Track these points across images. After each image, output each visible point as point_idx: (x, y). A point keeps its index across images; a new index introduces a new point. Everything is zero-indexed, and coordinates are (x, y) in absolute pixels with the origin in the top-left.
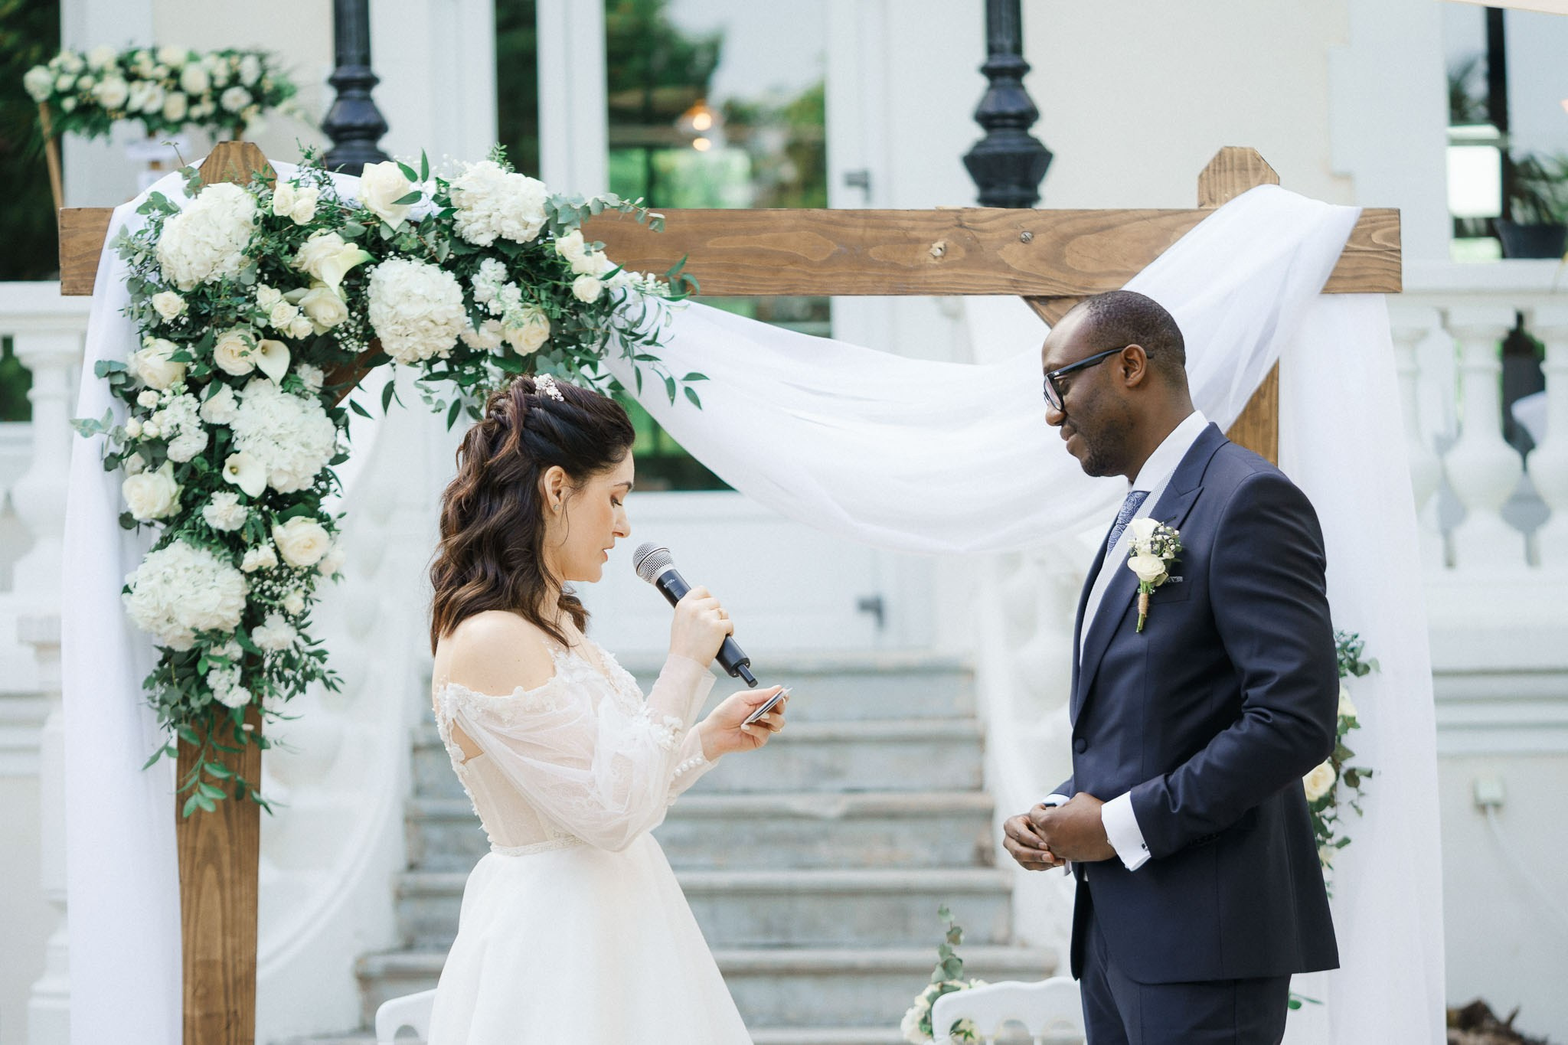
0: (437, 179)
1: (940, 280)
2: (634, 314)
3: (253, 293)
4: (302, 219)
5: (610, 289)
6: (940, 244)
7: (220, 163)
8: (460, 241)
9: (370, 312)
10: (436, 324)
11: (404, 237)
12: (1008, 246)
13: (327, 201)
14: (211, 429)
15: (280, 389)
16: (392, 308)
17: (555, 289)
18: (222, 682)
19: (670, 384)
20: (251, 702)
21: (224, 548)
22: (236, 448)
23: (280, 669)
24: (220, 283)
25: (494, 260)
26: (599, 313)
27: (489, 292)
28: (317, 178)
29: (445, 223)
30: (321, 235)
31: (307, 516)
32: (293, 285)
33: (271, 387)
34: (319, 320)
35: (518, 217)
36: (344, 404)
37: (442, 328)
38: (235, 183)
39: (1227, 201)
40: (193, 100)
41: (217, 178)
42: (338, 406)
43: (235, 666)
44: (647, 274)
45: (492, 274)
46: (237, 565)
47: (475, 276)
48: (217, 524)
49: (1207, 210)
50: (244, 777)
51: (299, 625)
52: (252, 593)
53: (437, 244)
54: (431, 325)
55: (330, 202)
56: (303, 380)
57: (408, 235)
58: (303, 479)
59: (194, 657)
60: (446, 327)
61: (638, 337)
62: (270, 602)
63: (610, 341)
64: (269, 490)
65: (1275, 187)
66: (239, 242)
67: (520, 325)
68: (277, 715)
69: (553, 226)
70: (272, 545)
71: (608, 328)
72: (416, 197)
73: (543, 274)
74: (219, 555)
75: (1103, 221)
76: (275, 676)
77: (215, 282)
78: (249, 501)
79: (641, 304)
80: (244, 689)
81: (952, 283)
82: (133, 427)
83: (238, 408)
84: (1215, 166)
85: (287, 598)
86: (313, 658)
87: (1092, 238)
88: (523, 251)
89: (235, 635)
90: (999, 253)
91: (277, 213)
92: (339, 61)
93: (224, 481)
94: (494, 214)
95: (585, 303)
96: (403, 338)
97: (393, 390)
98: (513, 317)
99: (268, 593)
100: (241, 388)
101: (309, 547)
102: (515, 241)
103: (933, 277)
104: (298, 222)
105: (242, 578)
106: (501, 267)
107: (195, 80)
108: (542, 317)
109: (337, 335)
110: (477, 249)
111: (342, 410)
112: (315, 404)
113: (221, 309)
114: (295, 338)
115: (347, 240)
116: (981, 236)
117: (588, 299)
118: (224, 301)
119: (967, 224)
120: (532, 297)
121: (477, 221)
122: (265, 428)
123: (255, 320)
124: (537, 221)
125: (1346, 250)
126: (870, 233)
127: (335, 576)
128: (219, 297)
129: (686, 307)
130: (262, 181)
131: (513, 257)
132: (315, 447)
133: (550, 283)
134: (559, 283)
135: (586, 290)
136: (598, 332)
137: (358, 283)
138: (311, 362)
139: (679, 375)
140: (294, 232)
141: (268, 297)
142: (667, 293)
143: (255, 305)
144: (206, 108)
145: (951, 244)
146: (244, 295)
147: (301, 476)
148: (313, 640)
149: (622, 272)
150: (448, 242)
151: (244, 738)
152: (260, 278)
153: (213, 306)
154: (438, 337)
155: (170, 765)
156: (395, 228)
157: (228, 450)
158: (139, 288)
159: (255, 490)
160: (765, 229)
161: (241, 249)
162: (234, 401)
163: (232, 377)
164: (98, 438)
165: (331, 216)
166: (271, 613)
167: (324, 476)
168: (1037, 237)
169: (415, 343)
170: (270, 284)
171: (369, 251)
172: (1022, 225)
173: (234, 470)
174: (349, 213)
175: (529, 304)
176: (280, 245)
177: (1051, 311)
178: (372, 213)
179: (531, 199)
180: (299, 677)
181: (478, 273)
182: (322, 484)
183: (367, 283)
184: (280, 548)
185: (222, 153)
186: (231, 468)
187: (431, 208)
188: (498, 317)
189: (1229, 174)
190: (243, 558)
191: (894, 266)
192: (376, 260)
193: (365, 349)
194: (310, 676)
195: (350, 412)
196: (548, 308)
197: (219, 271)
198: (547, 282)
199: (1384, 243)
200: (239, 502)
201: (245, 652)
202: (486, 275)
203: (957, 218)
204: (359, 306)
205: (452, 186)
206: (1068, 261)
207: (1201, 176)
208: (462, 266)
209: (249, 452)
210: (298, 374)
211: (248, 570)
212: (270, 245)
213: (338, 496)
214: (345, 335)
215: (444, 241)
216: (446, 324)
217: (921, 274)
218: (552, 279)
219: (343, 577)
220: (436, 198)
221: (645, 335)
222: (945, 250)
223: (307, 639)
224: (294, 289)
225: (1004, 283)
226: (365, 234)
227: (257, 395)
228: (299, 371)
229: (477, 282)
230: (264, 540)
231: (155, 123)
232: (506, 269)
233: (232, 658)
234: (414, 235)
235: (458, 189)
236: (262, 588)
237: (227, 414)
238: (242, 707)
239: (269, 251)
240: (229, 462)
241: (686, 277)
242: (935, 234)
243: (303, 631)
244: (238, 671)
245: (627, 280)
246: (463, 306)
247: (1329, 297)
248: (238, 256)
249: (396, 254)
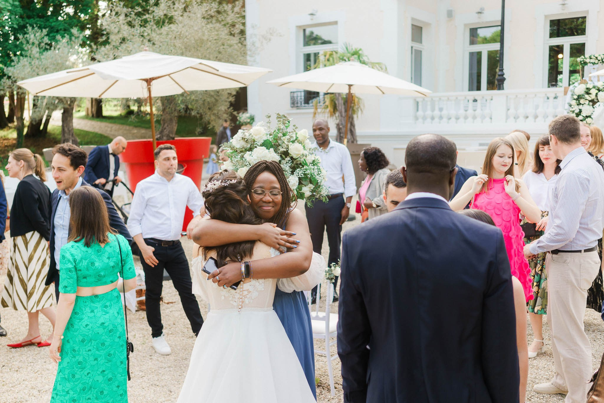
3: (585, 95)
9: (598, 97)
15: (587, 105)
16: (601, 97)
30: (593, 89)
31: (590, 118)
32: (589, 94)
34: (592, 98)
55: (594, 86)
58: (590, 114)
64: (586, 115)
78: (583, 117)
83: (583, 107)
112: (591, 107)
114: (589, 100)
118: (581, 96)
122: (586, 109)
123: (585, 98)
132: (591, 111)
138: (591, 102)
140: (590, 89)
156: (601, 88)
157: (581, 111)
163: (582, 104)
171: (598, 91)
183: (598, 94)
193: (597, 101)
195: (595, 107)
209: (584, 111)
212: (587, 91)
213: (593, 116)
214: (595, 99)
231: (594, 64)
248: (583, 92)
249: (601, 91)
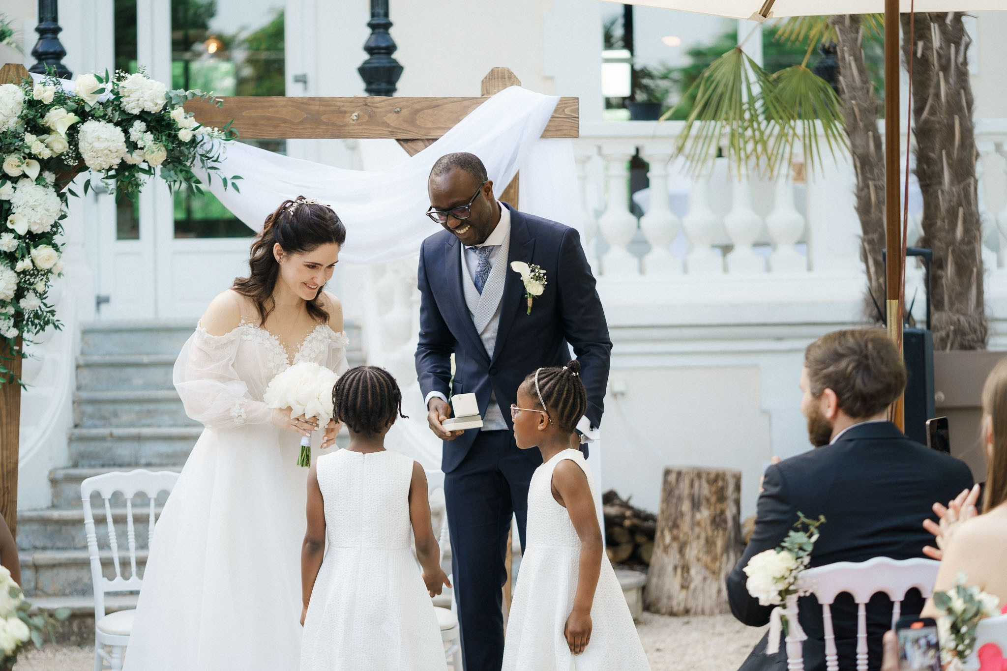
0: (113, 82)
1: (356, 131)
2: (207, 147)
3: (23, 137)
4: (47, 101)
5: (196, 135)
6: (356, 114)
7: (6, 74)
8: (123, 112)
9: (79, 146)
10: (112, 152)
11: (96, 110)
12: (389, 115)
13: (58, 92)
14: (1, 202)
15: (35, 183)
16: (91, 144)
17: (169, 135)
18: (5, 325)
19: (225, 181)
20: (19, 334)
21: (7, 260)
22: (13, 211)
23: (33, 319)
24: (7, 132)
25: (140, 121)
26: (191, 147)
27: (137, 137)
28: (53, 81)
29: (116, 102)
30: (56, 109)
31: (47, 245)
32: (41, 133)
33: (31, 181)
34: (54, 150)
35: (152, 100)
36: (65, 190)
37: (114, 154)
38: (14, 84)
39: (495, 93)
41: (4, 82)
42: (62, 191)
43: (11, 318)
44: (214, 128)
45: (139, 128)
46: (13, 268)
47: (131, 129)
48: (3, 248)
49: (486, 98)
50: (13, 372)
51: (42, 298)
52: (20, 282)
53: (112, 113)
54: (109, 153)
55: (60, 93)
56: (46, 179)
57: (99, 109)
58: (46, 226)
60: (116, 153)
61: (209, 158)
62: (29, 287)
63: (196, 160)
64: (29, 232)
65: (519, 87)
66: (16, 112)
67: (153, 152)
68: (31, 342)
69: (169, 104)
70: (30, 258)
71: (195, 154)
72: (102, 91)
73: (163, 128)
74: (4, 264)
75: (435, 103)
76: (30, 323)
77: (4, 131)
78: (19, 237)
79: (211, 142)
80: (15, 329)
81: (361, 133)
83: (14, 192)
84: (489, 77)
85: (37, 284)
86: (48, 314)
87: (430, 111)
88: (154, 117)
89: (11, 303)
90: (384, 118)
91: (35, 98)
93: (7, 227)
94: (141, 99)
95: (184, 142)
96: (96, 159)
97: (90, 184)
98: (150, 148)
99: (28, 282)
100: (16, 183)
101: (49, 260)
102: (150, 112)
103: (352, 129)
104: (46, 103)
105: (15, 275)
106: (144, 124)
108: (163, 149)
109: (63, 157)
110: (132, 116)
111: (64, 194)
112: (52, 190)
113: (7, 144)
114: (43, 158)
115: (69, 111)
116: (376, 110)
117: (186, 140)
118: (8, 141)
119: (369, 104)
120: (158, 139)
121: (132, 102)
122: (27, 202)
123: (24, 150)
124: (161, 102)
125: (553, 117)
126: (322, 108)
127: (59, 275)
128: (6, 138)
129: (233, 144)
130: (27, 83)
131: (149, 119)
132: (52, 211)
133: (167, 132)
134: (172, 132)
135: (185, 136)
136: (190, 156)
137: (73, 132)
138: (50, 170)
139: (229, 177)
140: (43, 108)
141: (30, 139)
142: (224, 137)
143: (24, 143)
145: (361, 114)
146: (18, 138)
147: (45, 225)
148: (48, 306)
149: (202, 127)
150: (118, 113)
151: (14, 353)
152: (26, 130)
153: (3, 143)
154: (113, 158)
156: (92, 106)
157: (9, 213)
159: (22, 231)
160: (271, 106)
161: (17, 115)
162: (13, 189)
163: (12, 177)
165: (60, 100)
166: (28, 292)
167: (55, 225)
168: (403, 111)
169: (101, 161)
170: (31, 132)
171: (79, 116)
172: (396, 104)
173: (12, 222)
174: (69, 98)
175: (157, 142)
176: (36, 114)
177: (409, 146)
178: (81, 98)
179: (158, 92)
180: (42, 323)
181: (132, 127)
182: (55, 229)
183: (78, 132)
184: (34, 260)
185: (7, 69)
186: (11, 221)
187: (108, 96)
188: (142, 149)
189: (496, 80)
190: (16, 265)
191: (334, 124)
192: (82, 121)
193: (76, 164)
194: (47, 323)
195: (68, 194)
196: (166, 144)
197: (6, 126)
198: (165, 132)
199: (571, 114)
200: (15, 238)
201: (15, 311)
202: (136, 128)
203: (365, 101)
204: (74, 143)
205: (120, 86)
206: (418, 122)
207: (483, 81)
208: (125, 124)
209: (19, 213)
210: (43, 176)
211: (18, 271)
212: (31, 114)
213: (62, 235)
214: (67, 157)
215: (116, 112)
216: (116, 152)
217: (347, 128)
218: (168, 131)
219: (63, 275)
220: (112, 91)
221: (213, 157)
222: (358, 116)
223: (45, 305)
224: (42, 135)
225: (387, 133)
226: (78, 108)
227: (23, 186)
228: (44, 175)
229: (132, 132)
230: (27, 256)
232: (146, 125)
233: (10, 314)
234: (102, 109)
235: (123, 87)
236: (25, 279)
237: (9, 195)
238: (14, 337)
239: (31, 117)
240: (10, 218)
241: (233, 130)
242: (354, 109)
243: (44, 301)
244: (12, 320)
245: (204, 131)
246: (124, 143)
247: (544, 140)
248: (16, 119)
249: (92, 118)
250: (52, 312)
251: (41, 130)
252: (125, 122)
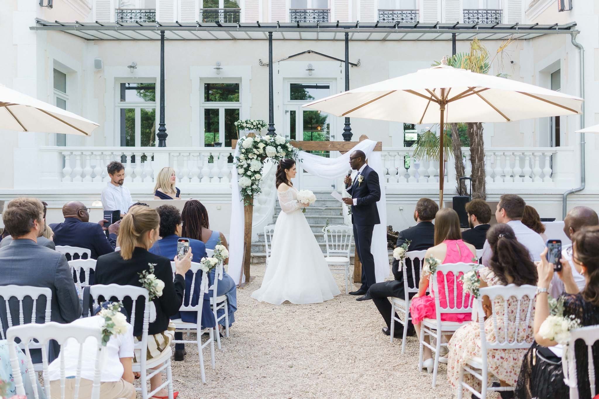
1: (330, 149)
2: (295, 152)
4: (258, 141)
7: (250, 135)
8: (276, 144)
11: (269, 143)
12: (338, 145)
14: (248, 164)
18: (249, 192)
19: (299, 160)
22: (250, 166)
25: (280, 146)
26: (291, 152)
27: (279, 150)
28: (260, 136)
29: (274, 142)
30: (260, 143)
33: (255, 159)
36: (263, 161)
38: (251, 137)
40: (254, 126)
41: (249, 137)
43: (250, 190)
44: (297, 148)
47: (277, 148)
48: (248, 174)
50: (251, 202)
53: (273, 144)
54: (273, 153)
55: (261, 139)
56: (258, 159)
59: (246, 189)
62: (254, 183)
64: (254, 171)
65: (368, 139)
66: (251, 144)
68: (255, 195)
69: (286, 143)
70: (254, 177)
71: (292, 154)
72: (270, 139)
73: (285, 148)
74: (249, 178)
76: (255, 191)
78: (252, 172)
80: (251, 193)
82: (239, 164)
84: (361, 137)
85: (256, 183)
87: (347, 145)
89: (250, 186)
91: (256, 141)
92: (270, 122)
93: (249, 170)
96: (270, 154)
97: (268, 160)
98: (282, 152)
101: (259, 177)
102: (282, 144)
107: (255, 124)
108: (285, 152)
110: (278, 145)
113: (249, 151)
115: (263, 144)
119: (333, 143)
120: (284, 150)
121: (278, 142)
123: (253, 152)
124: (284, 142)
125: (376, 146)
126: (322, 144)
128: (249, 149)
129: (301, 151)
130: (254, 137)
131: (282, 146)
134: (287, 149)
135: (290, 150)
137: (265, 148)
139: (300, 159)
140: (257, 143)
141: (255, 150)
142: (299, 150)
144: (256, 127)
146: (252, 149)
151: (251, 198)
152: (254, 148)
155: (243, 201)
158: (240, 149)
162: (250, 161)
164: (235, 165)
165: (262, 141)
167: (261, 169)
168: (341, 144)
177: (342, 152)
180: (257, 191)
187: (272, 140)
188: (280, 152)
191: (325, 147)
195: (264, 163)
197: (249, 147)
199: (380, 146)
201: (251, 188)
202: (279, 148)
204: (265, 151)
205: (275, 138)
211: (252, 179)
217: (328, 148)
219: (262, 181)
221: (297, 154)
222: (330, 146)
225: (337, 149)
226: (266, 143)
227: (253, 160)
231: (250, 129)
234: (271, 143)
236: (253, 181)
239: (255, 145)
240: (250, 168)
241: (302, 148)
242: (330, 144)
243: (258, 186)
245: (294, 148)
246: (276, 151)
250: (260, 189)
251: (257, 148)
252: (276, 146)
